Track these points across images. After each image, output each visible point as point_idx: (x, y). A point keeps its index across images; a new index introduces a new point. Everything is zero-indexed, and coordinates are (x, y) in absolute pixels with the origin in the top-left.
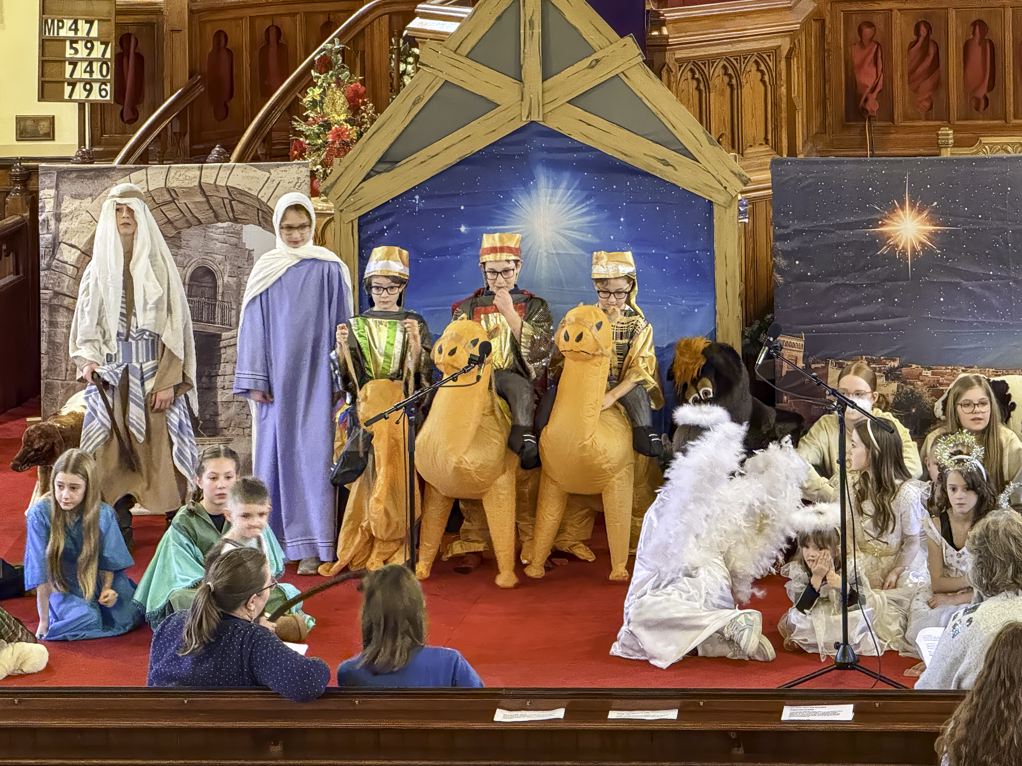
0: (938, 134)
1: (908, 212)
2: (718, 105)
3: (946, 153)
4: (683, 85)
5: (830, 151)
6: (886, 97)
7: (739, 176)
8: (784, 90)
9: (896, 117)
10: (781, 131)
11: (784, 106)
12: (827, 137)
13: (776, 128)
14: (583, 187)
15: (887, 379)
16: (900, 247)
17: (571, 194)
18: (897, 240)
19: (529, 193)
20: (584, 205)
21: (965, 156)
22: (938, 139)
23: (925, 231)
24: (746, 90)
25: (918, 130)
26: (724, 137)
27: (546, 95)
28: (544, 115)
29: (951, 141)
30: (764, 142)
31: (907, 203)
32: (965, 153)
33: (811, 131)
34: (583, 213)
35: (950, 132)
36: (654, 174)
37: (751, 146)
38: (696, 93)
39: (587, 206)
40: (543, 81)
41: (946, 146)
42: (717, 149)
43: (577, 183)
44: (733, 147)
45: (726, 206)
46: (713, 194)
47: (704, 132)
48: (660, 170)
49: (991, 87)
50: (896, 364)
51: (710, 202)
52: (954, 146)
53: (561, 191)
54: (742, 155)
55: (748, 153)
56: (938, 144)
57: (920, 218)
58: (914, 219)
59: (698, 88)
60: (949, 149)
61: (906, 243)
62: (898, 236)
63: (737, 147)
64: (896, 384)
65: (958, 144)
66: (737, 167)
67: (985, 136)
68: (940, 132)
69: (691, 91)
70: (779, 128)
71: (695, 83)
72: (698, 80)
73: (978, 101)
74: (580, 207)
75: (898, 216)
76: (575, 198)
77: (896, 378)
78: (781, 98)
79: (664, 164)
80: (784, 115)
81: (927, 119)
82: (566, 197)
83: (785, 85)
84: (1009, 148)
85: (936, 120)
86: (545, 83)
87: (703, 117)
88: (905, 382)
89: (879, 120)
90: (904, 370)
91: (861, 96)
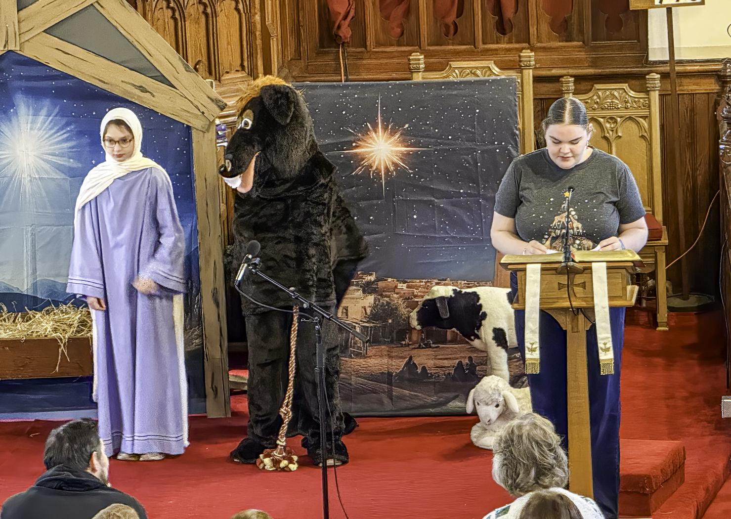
0: (409, 60)
1: (380, 134)
2: (195, 33)
3: (418, 78)
4: (158, 14)
5: (306, 77)
6: (359, 24)
7: (216, 101)
8: (258, 18)
9: (368, 43)
10: (256, 58)
11: (258, 33)
12: (302, 63)
13: (251, 55)
14: (62, 113)
15: (364, 292)
16: (374, 168)
17: (51, 121)
18: (370, 161)
19: (10, 121)
20: (64, 131)
21: (437, 80)
22: (410, 64)
23: (397, 152)
24: (221, 19)
25: (391, 55)
26: (201, 64)
27: (22, 24)
28: (20, 44)
29: (422, 66)
30: (239, 68)
31: (380, 126)
32: (435, 77)
33: (286, 58)
34: (63, 139)
35: (421, 57)
36: (133, 100)
37: (227, 72)
38: (172, 22)
39: (68, 131)
40: (18, 11)
41: (417, 70)
42: (193, 75)
43: (57, 110)
44: (210, 73)
45: (204, 130)
46: (191, 120)
47: (180, 58)
48: (139, 96)
49: (460, 13)
50: (372, 278)
51: (189, 128)
52: (424, 71)
53: (41, 119)
54: (220, 81)
55: (225, 80)
56: (410, 69)
57: (393, 139)
58: (386, 141)
59: (173, 17)
60: (420, 74)
61: (380, 164)
62: (372, 157)
63: (214, 73)
64: (373, 296)
65: (428, 69)
66: (214, 92)
67: (453, 61)
68: (411, 58)
69: (166, 20)
70: (254, 55)
71: (170, 12)
72: (173, 9)
73: (447, 26)
74: (62, 132)
75: (371, 138)
76: (55, 125)
77: (373, 291)
78: (255, 27)
79: (142, 91)
80: (259, 42)
81: (399, 45)
82: (47, 123)
83: (259, 14)
84: (478, 72)
85: (408, 45)
86: (21, 12)
87: (180, 46)
88: (381, 295)
89: (352, 46)
90: (381, 284)
91: (334, 22)
